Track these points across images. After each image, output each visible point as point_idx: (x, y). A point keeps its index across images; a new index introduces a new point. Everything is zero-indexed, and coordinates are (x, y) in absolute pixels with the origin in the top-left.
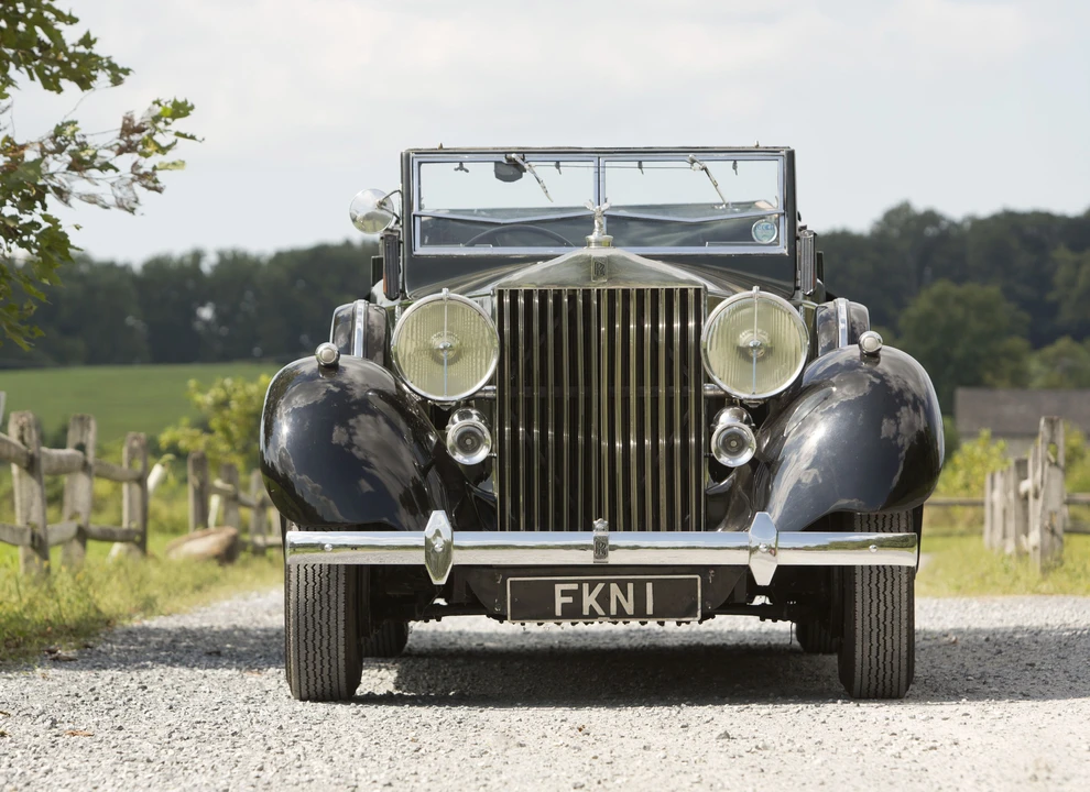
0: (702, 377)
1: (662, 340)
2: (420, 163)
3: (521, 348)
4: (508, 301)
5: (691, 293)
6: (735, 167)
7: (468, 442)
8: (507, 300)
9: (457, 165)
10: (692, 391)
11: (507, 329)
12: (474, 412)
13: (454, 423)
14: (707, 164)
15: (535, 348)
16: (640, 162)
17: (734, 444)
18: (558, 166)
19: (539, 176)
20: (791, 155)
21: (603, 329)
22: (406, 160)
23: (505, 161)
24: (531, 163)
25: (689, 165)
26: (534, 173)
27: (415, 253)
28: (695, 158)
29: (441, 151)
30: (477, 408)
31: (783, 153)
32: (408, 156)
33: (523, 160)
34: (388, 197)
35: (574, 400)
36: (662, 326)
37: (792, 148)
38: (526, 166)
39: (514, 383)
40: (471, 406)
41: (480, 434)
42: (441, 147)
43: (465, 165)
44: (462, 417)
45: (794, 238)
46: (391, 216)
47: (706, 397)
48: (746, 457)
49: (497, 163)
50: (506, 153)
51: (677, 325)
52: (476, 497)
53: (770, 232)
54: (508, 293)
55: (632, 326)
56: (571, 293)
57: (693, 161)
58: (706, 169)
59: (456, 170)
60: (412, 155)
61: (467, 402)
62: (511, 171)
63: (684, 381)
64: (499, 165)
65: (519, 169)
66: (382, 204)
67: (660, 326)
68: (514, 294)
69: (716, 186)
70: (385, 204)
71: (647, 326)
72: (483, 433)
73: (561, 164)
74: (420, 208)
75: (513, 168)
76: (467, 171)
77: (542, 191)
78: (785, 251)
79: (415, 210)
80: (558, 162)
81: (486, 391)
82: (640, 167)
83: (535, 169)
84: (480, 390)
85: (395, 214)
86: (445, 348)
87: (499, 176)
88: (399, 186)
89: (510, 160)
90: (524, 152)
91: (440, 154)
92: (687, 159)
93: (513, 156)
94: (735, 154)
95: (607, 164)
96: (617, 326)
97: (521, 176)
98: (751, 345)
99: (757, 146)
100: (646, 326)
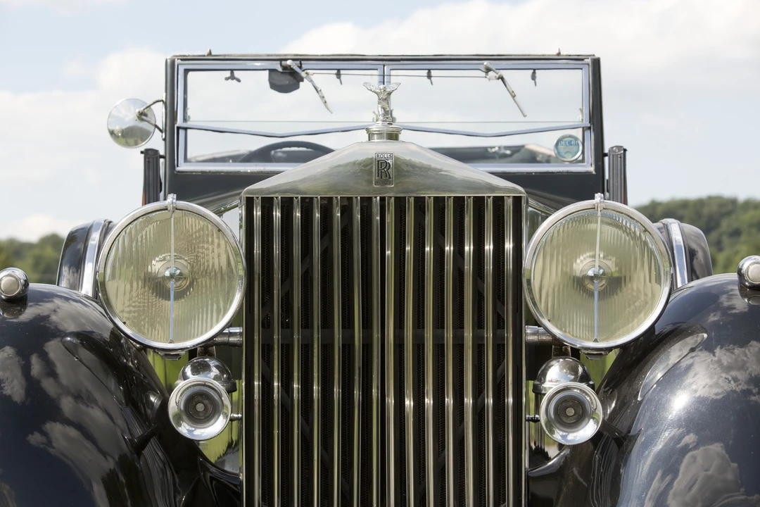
0: (524, 316)
1: (469, 267)
2: (186, 71)
3: (277, 276)
4: (259, 213)
5: (509, 203)
6: (534, 77)
7: (200, 407)
8: (257, 213)
9: (228, 74)
10: (509, 335)
11: (257, 250)
12: (212, 363)
13: (185, 377)
14: (504, 73)
15: (295, 276)
16: (429, 70)
17: (571, 412)
18: (338, 75)
19: (317, 85)
20: (596, 63)
21: (388, 253)
22: (171, 68)
23: (280, 69)
24: (308, 71)
25: (484, 74)
26: (311, 81)
27: (178, 169)
28: (491, 67)
29: (210, 57)
30: (219, 358)
31: (588, 61)
32: (173, 62)
33: (300, 67)
34: (149, 106)
35: (348, 348)
36: (469, 248)
37: (597, 56)
38: (303, 74)
39: (267, 324)
40: (211, 355)
41: (216, 397)
42: (210, 54)
43: (237, 74)
44: (196, 370)
45: (600, 154)
46: (151, 128)
47: (529, 345)
48: (588, 431)
49: (272, 71)
50: (281, 60)
51: (489, 247)
52: (212, 479)
53: (574, 148)
54: (259, 201)
55: (427, 249)
56: (346, 203)
57: (488, 70)
58: (502, 78)
59: (227, 79)
60: (177, 62)
61: (206, 349)
62: (286, 80)
63: (499, 323)
64: (272, 73)
65: (295, 78)
66: (142, 115)
67: (467, 248)
68: (267, 203)
69: (514, 97)
70: (146, 115)
71: (449, 248)
72: (220, 396)
73: (342, 72)
74: (185, 120)
75: (288, 77)
76: (239, 81)
77: (320, 102)
78: (592, 169)
79: (180, 122)
80: (339, 70)
81: (231, 334)
82: (429, 76)
83: (313, 77)
84: (220, 333)
85: (156, 126)
86: (172, 276)
87: (275, 86)
88: (163, 96)
89: (285, 68)
90: (300, 60)
91: (210, 62)
92: (482, 67)
93: (289, 62)
94: (534, 63)
95: (393, 72)
96: (408, 248)
97: (297, 87)
98: (591, 273)
99: (559, 54)
100: (447, 248)
